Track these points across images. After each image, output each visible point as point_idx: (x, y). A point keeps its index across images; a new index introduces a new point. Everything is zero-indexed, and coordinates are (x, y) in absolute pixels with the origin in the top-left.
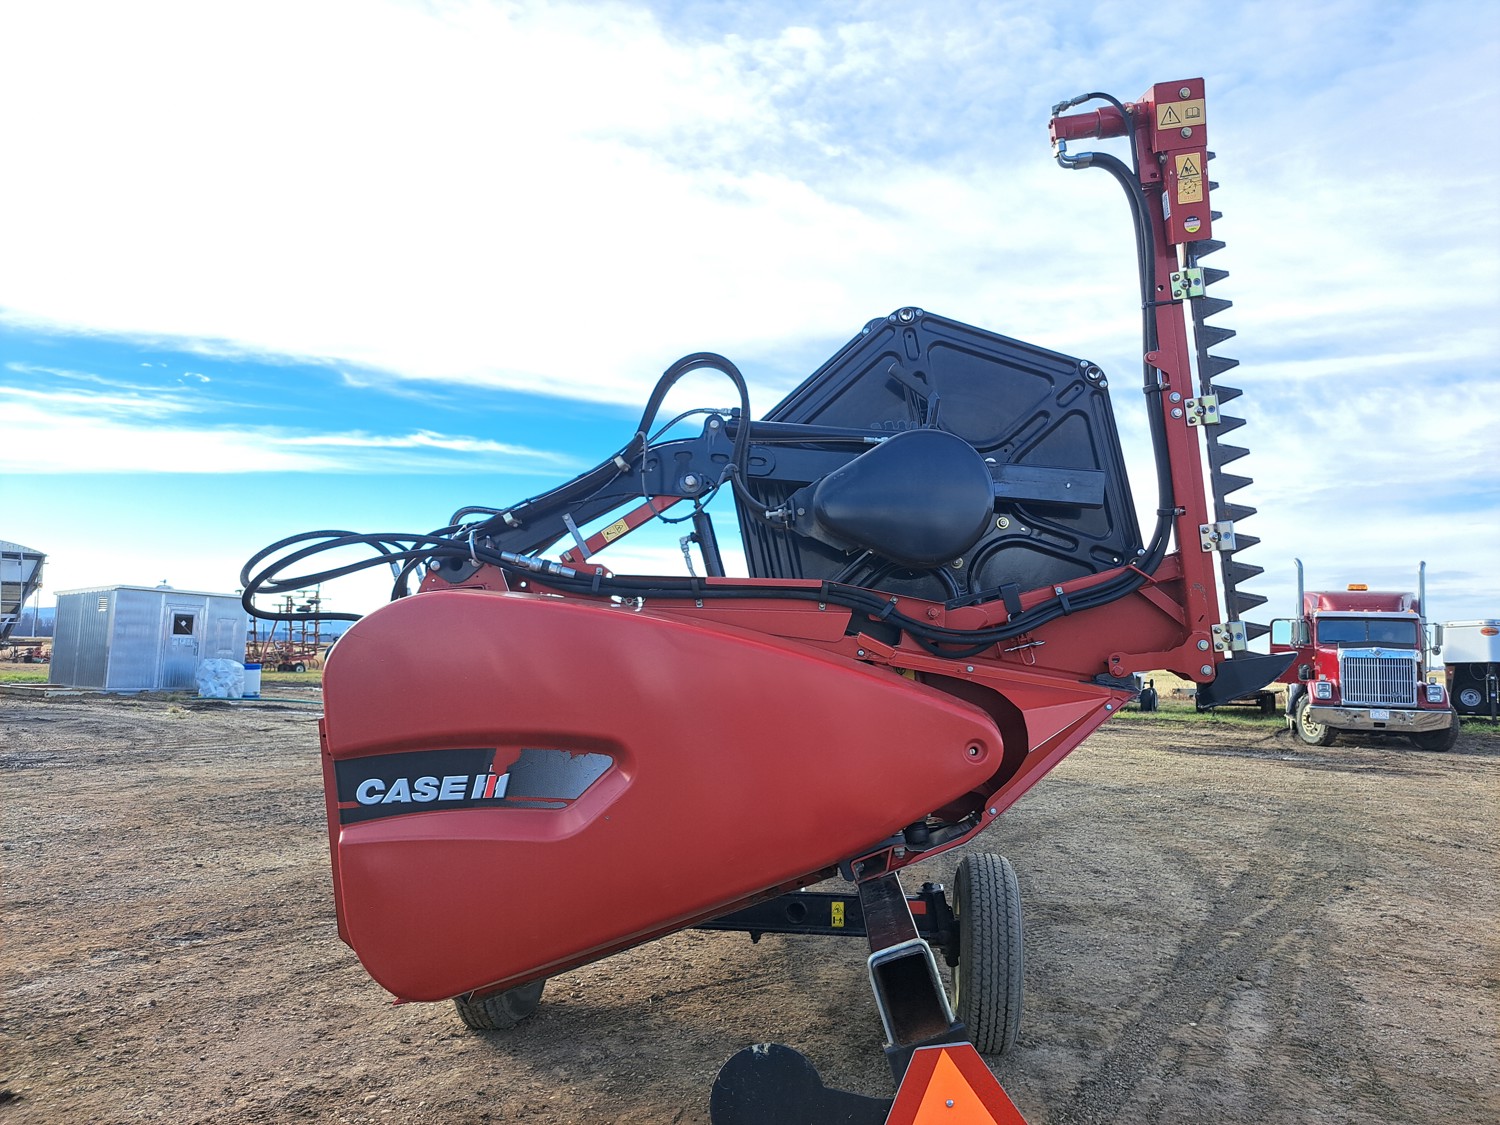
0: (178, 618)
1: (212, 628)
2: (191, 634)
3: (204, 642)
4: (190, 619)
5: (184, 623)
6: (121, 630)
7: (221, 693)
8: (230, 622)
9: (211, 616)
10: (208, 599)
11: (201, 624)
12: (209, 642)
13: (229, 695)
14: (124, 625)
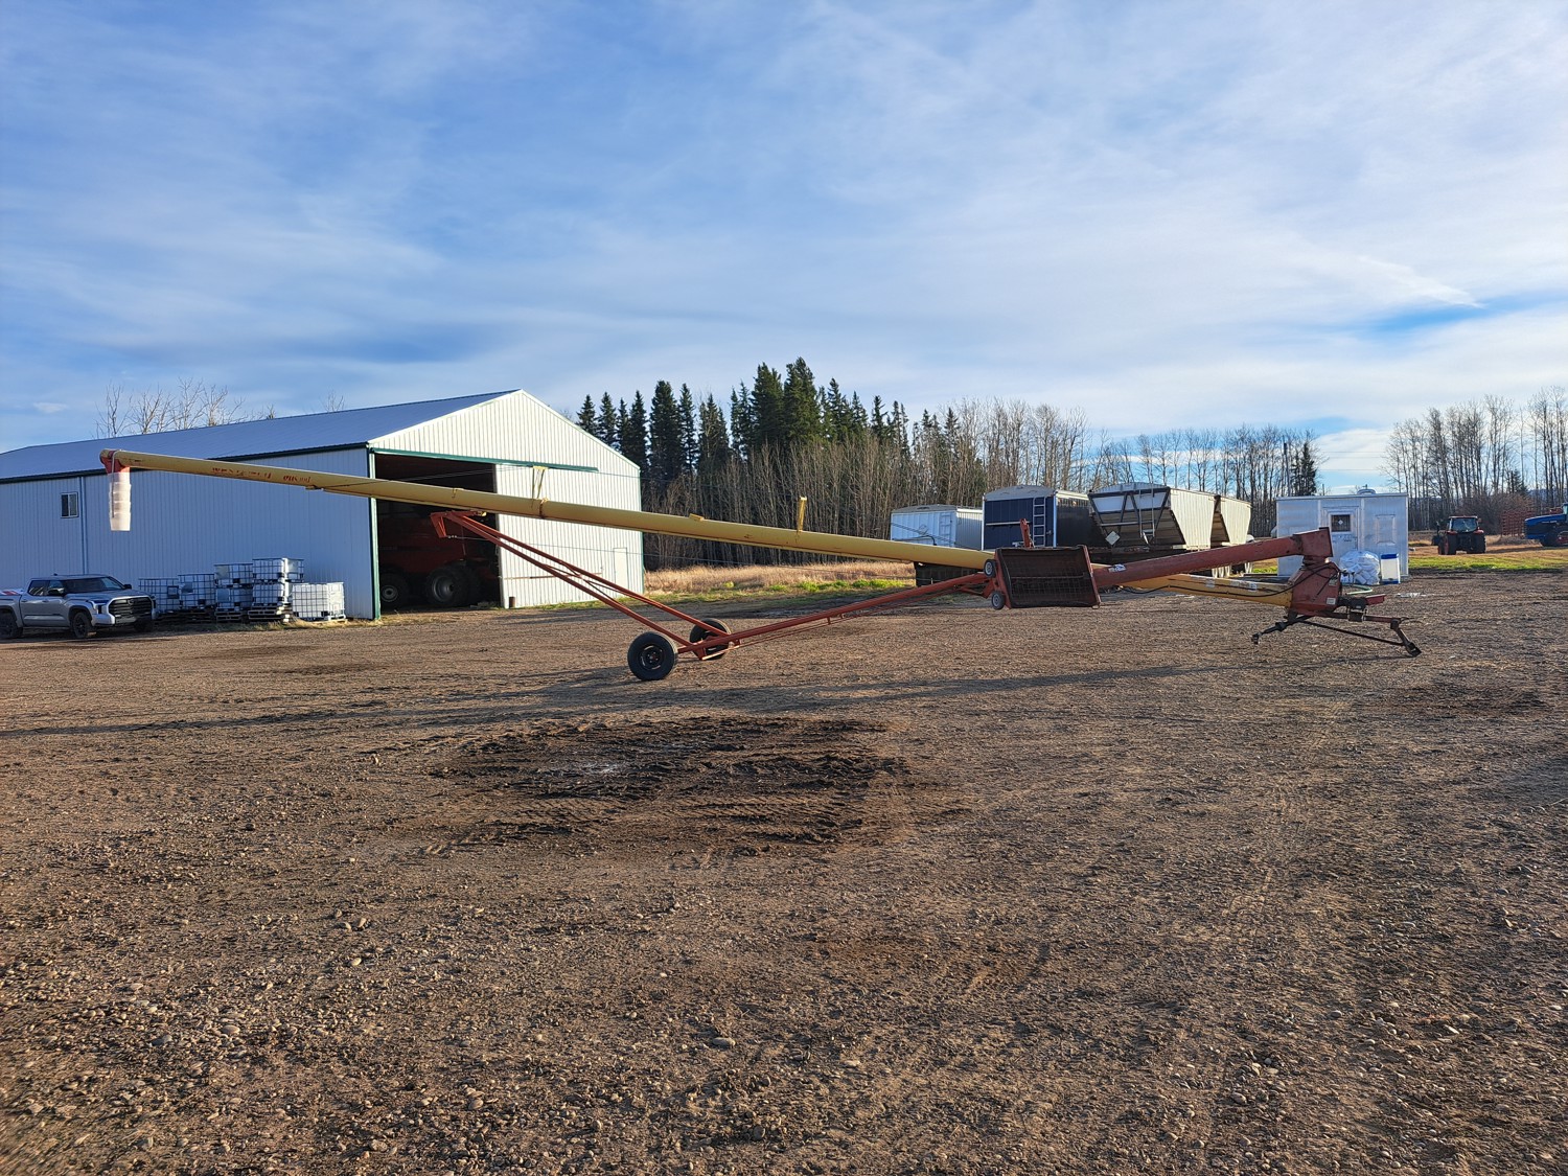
0: (1336, 518)
1: (1369, 524)
2: (1348, 530)
3: (1363, 537)
4: (1347, 518)
5: (1341, 522)
8: (1389, 518)
9: (1368, 514)
10: (1363, 500)
11: (1358, 522)
12: (1368, 537)
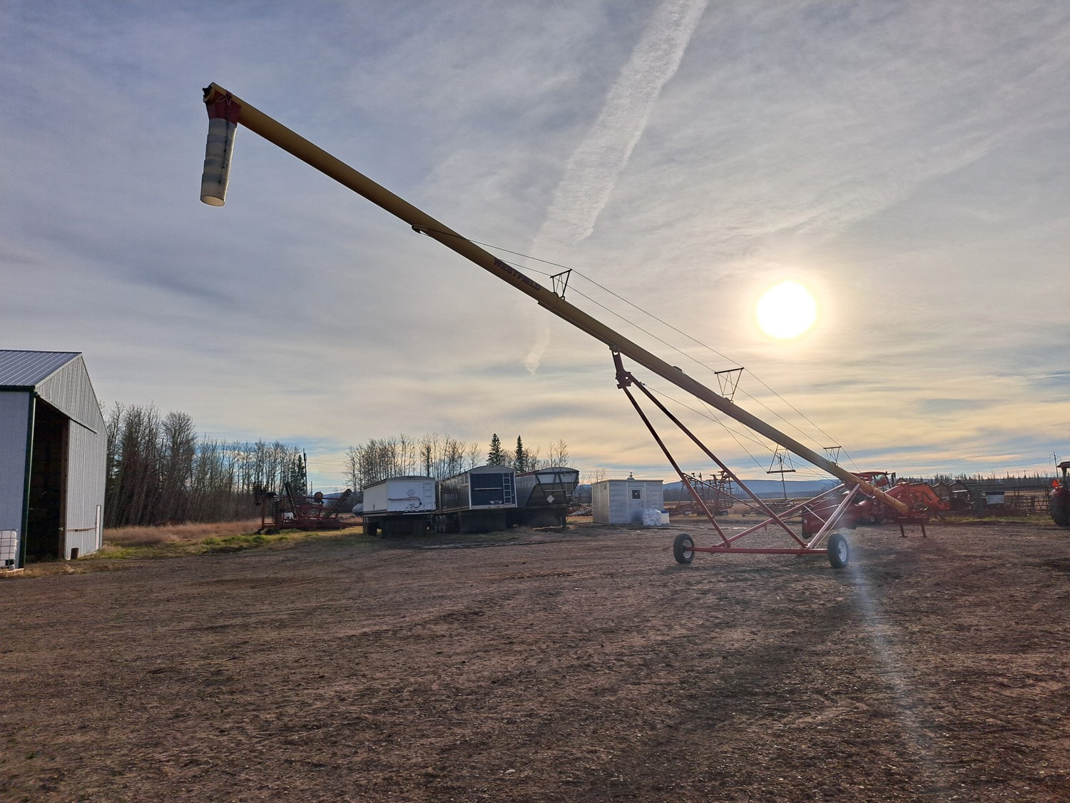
0: (634, 492)
1: (648, 496)
2: (639, 498)
3: (645, 502)
4: (638, 492)
5: (636, 494)
6: (612, 498)
7: (652, 523)
8: (655, 492)
9: (647, 490)
10: (645, 483)
11: (643, 493)
12: (647, 502)
13: (656, 524)
14: (614, 496)
